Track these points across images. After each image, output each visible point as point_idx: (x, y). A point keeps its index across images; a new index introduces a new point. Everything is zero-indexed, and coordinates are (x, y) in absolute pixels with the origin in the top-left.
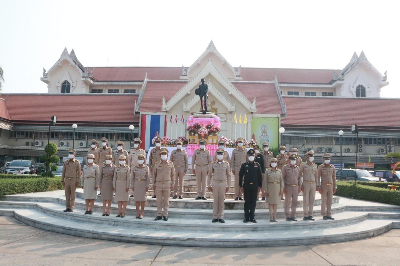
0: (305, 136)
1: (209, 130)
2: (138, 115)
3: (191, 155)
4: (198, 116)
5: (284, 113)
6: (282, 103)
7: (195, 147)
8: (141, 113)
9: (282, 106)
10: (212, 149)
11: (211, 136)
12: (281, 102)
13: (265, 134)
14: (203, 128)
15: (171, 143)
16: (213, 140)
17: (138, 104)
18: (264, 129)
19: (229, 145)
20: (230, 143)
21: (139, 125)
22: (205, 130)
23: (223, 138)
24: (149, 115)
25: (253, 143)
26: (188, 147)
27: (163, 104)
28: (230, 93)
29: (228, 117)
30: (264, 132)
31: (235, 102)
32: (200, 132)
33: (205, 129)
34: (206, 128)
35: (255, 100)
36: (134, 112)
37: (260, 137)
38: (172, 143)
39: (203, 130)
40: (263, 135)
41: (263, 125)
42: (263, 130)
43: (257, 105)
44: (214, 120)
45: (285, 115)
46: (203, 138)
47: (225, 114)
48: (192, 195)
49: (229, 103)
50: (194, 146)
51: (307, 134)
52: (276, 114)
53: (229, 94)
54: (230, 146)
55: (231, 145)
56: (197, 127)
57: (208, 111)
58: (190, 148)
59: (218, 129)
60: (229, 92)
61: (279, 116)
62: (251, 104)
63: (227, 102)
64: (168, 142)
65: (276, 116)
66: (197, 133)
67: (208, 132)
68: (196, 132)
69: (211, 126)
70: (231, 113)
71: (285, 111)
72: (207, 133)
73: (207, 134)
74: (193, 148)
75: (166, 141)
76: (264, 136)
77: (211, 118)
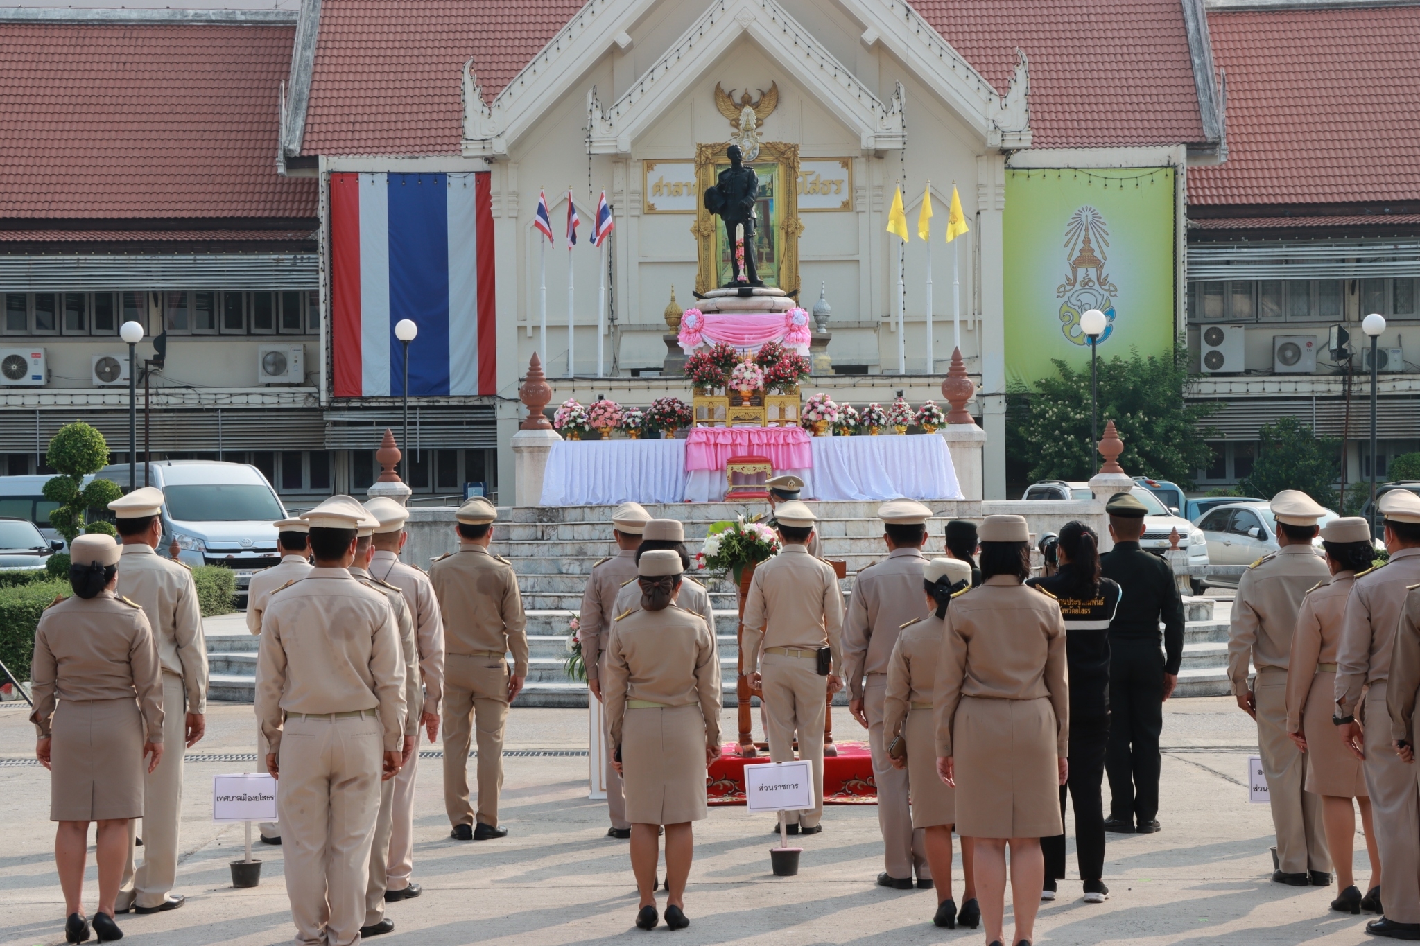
0: (1350, 272)
1: (767, 370)
2: (306, 174)
3: (706, 466)
4: (719, 306)
5: (1210, 136)
6: (1204, 64)
7: (721, 435)
8: (324, 164)
9: (1201, 86)
10: (781, 441)
11: (774, 392)
12: (1197, 61)
13: (1093, 273)
14: (746, 368)
15: (628, 425)
16: (782, 411)
17: (298, 101)
18: (1087, 241)
19: (844, 423)
20: (845, 419)
21: (317, 242)
22: (754, 375)
23: (822, 403)
24: (376, 177)
25: (932, 415)
26: (694, 438)
27: (469, 111)
28: (870, 37)
29: (861, 180)
30: (1087, 258)
31: (902, 91)
32: (735, 382)
33: (754, 371)
34: (756, 366)
35: (1021, 72)
36: (280, 153)
37: (1061, 292)
38: (633, 426)
39: (748, 375)
40: (1080, 278)
41: (1077, 218)
42: (1080, 245)
43: (1035, 100)
44: (784, 324)
45: (1215, 144)
46: (748, 403)
47: (846, 162)
48: (727, 602)
49: (867, 102)
50: (716, 435)
51: (1358, 260)
52: (1161, 144)
53: (863, 42)
54: (848, 426)
55: (852, 422)
56: (726, 360)
57: (760, 284)
58: (700, 443)
59: (800, 367)
60: (864, 28)
61: (1179, 154)
62: (996, 100)
63: (854, 90)
64: (617, 420)
65: (1159, 154)
66: (725, 384)
67: (765, 379)
68: (721, 381)
69: (773, 356)
70: (879, 155)
71: (1216, 124)
72: (760, 383)
73: (762, 389)
74: (712, 441)
75: (611, 419)
76: (1086, 282)
77: (771, 311)
